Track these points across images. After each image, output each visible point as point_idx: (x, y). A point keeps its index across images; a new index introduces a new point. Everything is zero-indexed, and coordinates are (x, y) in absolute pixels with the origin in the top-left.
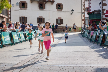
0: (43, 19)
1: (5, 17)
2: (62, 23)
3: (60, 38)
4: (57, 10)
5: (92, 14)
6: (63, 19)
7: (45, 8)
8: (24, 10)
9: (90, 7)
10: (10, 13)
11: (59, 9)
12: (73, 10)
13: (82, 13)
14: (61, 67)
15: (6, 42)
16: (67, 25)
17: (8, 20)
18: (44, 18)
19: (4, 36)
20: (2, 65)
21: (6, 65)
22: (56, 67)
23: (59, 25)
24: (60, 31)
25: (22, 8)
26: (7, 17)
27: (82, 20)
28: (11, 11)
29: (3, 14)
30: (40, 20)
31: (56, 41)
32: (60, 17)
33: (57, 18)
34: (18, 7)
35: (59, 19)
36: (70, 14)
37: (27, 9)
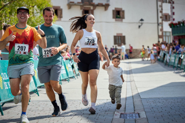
4: (114, 20)
5: (177, 27)
6: (124, 37)
9: (173, 14)
11: (117, 19)
12: (142, 20)
13: (158, 24)
23: (119, 46)
27: (159, 37)
32: (120, 32)
33: (116, 35)
35: (118, 36)
36: (138, 26)
37: (62, 19)
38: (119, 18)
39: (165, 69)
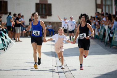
0: (3, 4)
2: (50, 15)
6: (50, 5)
18: (6, 2)
27: (97, 6)
33: (38, 2)
35: (42, 4)
39: (106, 51)
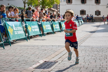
1: (56, 10)
2: (100, 15)
3: (98, 26)
4: (96, 4)
6: (100, 11)
7: (86, 3)
8: (70, 5)
10: (59, 7)
14: (100, 49)
15: (56, 29)
16: (104, 16)
17: (57, 13)
18: (85, 11)
19: (55, 24)
20: (54, 46)
21: (57, 46)
22: (96, 48)
23: (97, 15)
24: (98, 21)
25: (68, 3)
26: (57, 11)
28: (59, 6)
29: (54, 8)
30: (82, 12)
31: (95, 29)
32: (98, 9)
33: (96, 11)
34: (65, 3)
36: (106, 7)
37: (72, 4)
38: (98, 3)
